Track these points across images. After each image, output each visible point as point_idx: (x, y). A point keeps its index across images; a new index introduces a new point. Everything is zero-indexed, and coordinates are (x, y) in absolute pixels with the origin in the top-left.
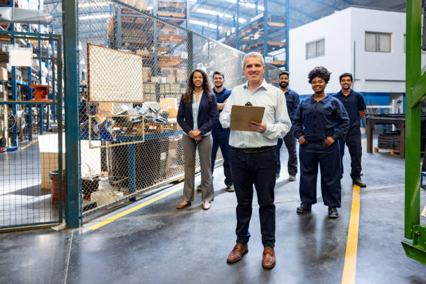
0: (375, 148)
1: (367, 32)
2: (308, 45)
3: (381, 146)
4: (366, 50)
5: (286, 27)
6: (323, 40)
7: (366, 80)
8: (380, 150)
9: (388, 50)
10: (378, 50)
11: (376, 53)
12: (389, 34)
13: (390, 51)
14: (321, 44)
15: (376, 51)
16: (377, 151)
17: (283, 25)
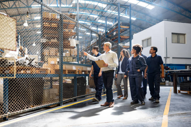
0: (178, 90)
1: (173, 33)
2: (143, 41)
3: (181, 89)
4: (172, 43)
5: (130, 28)
6: (150, 38)
7: (173, 58)
8: (181, 92)
9: (184, 43)
10: (178, 42)
11: (178, 44)
12: (184, 35)
13: (185, 43)
14: (149, 40)
15: (178, 43)
16: (179, 92)
17: (128, 27)
